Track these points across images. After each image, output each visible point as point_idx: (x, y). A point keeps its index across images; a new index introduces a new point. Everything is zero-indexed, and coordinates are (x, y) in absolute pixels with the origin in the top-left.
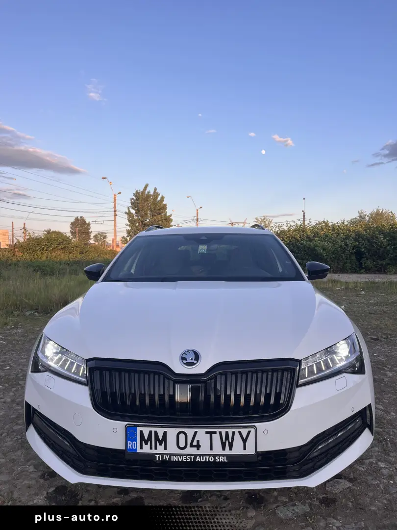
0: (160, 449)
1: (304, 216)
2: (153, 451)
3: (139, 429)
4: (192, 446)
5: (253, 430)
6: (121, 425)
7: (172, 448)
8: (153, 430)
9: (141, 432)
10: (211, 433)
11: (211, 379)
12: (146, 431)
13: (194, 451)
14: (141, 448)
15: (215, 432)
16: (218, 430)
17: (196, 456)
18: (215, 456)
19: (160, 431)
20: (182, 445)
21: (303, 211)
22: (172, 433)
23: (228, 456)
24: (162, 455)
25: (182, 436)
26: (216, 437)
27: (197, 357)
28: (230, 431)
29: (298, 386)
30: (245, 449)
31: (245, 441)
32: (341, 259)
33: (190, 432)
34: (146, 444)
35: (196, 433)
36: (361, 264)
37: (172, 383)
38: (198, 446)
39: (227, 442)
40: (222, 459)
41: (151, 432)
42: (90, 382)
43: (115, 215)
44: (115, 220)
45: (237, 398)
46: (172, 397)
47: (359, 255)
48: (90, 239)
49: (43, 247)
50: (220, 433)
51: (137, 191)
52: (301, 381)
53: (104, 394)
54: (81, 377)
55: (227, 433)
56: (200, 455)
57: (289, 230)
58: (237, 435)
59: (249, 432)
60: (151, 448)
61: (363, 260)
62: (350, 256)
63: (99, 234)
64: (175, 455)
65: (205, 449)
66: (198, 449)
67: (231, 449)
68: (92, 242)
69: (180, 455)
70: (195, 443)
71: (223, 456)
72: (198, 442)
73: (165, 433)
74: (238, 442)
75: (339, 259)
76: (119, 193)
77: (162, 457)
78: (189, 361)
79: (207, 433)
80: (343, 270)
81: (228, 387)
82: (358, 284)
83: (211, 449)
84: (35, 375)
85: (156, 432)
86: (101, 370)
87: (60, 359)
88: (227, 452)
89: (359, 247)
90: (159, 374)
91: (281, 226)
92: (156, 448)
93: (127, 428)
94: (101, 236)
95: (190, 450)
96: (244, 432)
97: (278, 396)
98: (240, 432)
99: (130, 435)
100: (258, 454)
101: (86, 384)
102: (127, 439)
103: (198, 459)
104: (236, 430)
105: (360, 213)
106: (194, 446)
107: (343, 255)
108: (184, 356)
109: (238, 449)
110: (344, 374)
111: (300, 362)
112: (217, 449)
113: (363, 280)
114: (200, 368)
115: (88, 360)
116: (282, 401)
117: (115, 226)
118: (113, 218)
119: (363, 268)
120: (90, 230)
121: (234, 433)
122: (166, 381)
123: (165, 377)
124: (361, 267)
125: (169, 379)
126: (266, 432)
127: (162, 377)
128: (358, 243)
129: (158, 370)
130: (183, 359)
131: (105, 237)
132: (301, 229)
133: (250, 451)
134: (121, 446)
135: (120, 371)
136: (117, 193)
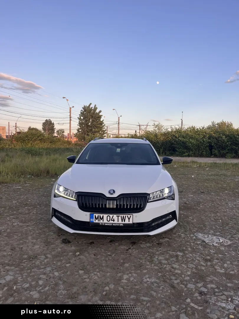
0: (101, 221)
1: (182, 122)
2: (99, 222)
3: (94, 215)
4: (112, 220)
5: (132, 216)
6: (88, 214)
7: (105, 221)
8: (99, 215)
9: (95, 216)
10: (118, 216)
11: (118, 199)
12: (97, 215)
13: (112, 222)
14: (95, 221)
15: (119, 216)
16: (120, 215)
17: (113, 224)
18: (119, 224)
19: (101, 215)
20: (109, 220)
21: (181, 119)
22: (105, 216)
23: (123, 224)
24: (102, 223)
25: (109, 217)
26: (120, 218)
27: (114, 192)
28: (124, 216)
29: (148, 202)
30: (129, 221)
31: (129, 219)
32: (200, 149)
33: (111, 216)
34: (97, 219)
35: (113, 216)
36: (211, 152)
37: (105, 200)
38: (114, 220)
39: (123, 219)
40: (121, 225)
41: (98, 216)
42: (77, 200)
43: (70, 120)
44: (70, 123)
45: (127, 205)
46: (106, 205)
47: (211, 147)
48: (55, 133)
49: (29, 138)
50: (121, 216)
51: (85, 106)
52: (149, 201)
53: (83, 204)
54: (74, 198)
55: (123, 216)
56: (114, 223)
57: (172, 131)
58: (127, 217)
59: (131, 216)
60: (98, 221)
61: (213, 150)
62: (206, 147)
63: (60, 130)
64: (106, 223)
65: (116, 222)
66: (114, 221)
67: (124, 221)
68: (56, 135)
69: (108, 223)
70: (113, 219)
71: (122, 224)
72: (114, 219)
73: (103, 216)
74: (127, 219)
75: (199, 149)
76: (73, 107)
77: (102, 224)
78: (111, 193)
79: (117, 216)
80: (201, 156)
81: (124, 202)
82: (207, 164)
83: (118, 221)
84: (55, 198)
85: (100, 216)
86: (81, 195)
87: (65, 193)
88: (123, 222)
89: (211, 143)
90: (101, 197)
91: (167, 129)
92: (100, 221)
93: (90, 214)
94: (61, 131)
95: (111, 222)
96: (129, 216)
97: (141, 205)
98: (127, 216)
99: (91, 217)
100: (134, 224)
101: (76, 201)
102: (90, 218)
103: (114, 225)
104: (126, 215)
105: (213, 123)
106: (113, 220)
107: (202, 147)
108: (110, 191)
109: (127, 222)
110: (166, 200)
111: (149, 194)
112: (120, 221)
113: (210, 162)
114: (115, 195)
115: (76, 193)
116: (142, 207)
117: (70, 126)
118: (69, 122)
119: (213, 155)
120: (54, 128)
121: (126, 216)
122: (104, 199)
123: (103, 198)
124: (211, 154)
125: (105, 199)
126: (136, 217)
127: (102, 198)
128: (210, 140)
129: (101, 196)
130: (109, 192)
131: (63, 132)
132: (178, 131)
133: (131, 222)
134: (89, 221)
135: (88, 196)
136: (71, 107)
